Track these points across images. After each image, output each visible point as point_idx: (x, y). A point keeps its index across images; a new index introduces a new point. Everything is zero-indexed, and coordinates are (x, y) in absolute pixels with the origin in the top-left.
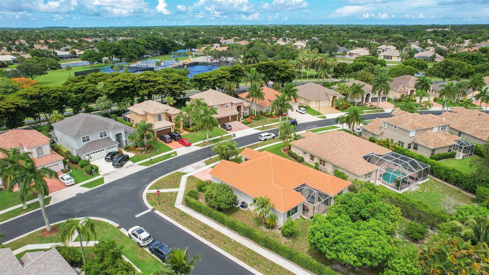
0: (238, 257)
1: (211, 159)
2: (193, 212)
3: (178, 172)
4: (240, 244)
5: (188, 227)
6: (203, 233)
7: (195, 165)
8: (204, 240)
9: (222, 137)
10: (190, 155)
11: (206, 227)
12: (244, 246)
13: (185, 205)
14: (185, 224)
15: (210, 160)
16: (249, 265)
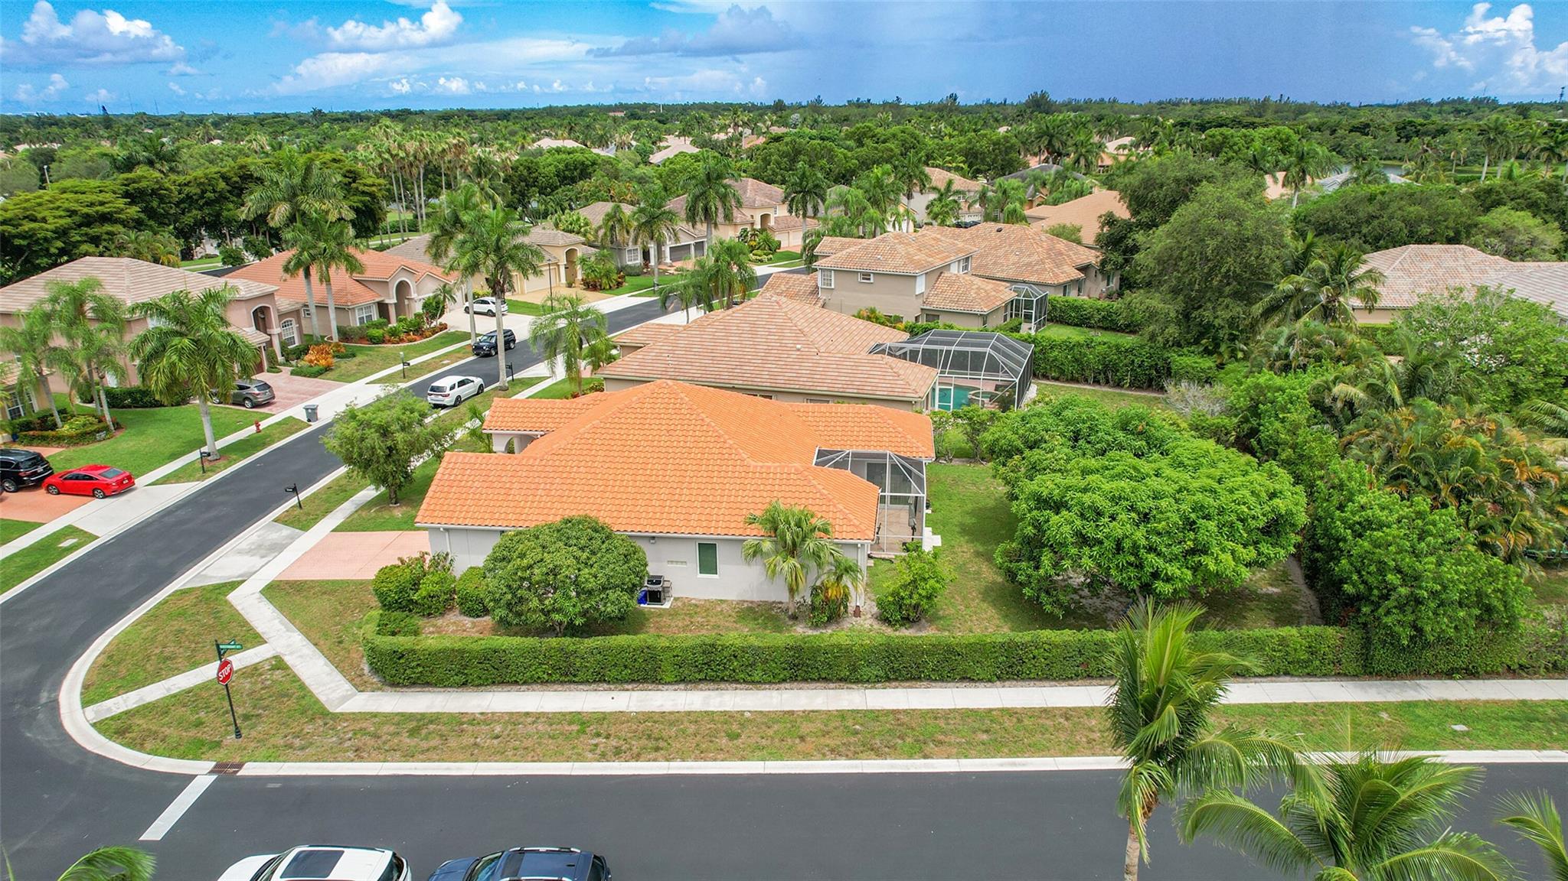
0: (836, 753)
1: (300, 505)
2: (454, 695)
3: (183, 593)
4: (792, 713)
5: (501, 755)
6: (596, 745)
7: (244, 545)
8: (633, 764)
9: (259, 431)
10: (171, 519)
11: (582, 721)
12: (813, 711)
13: (379, 689)
14: (473, 753)
15: (298, 511)
16: (910, 757)
